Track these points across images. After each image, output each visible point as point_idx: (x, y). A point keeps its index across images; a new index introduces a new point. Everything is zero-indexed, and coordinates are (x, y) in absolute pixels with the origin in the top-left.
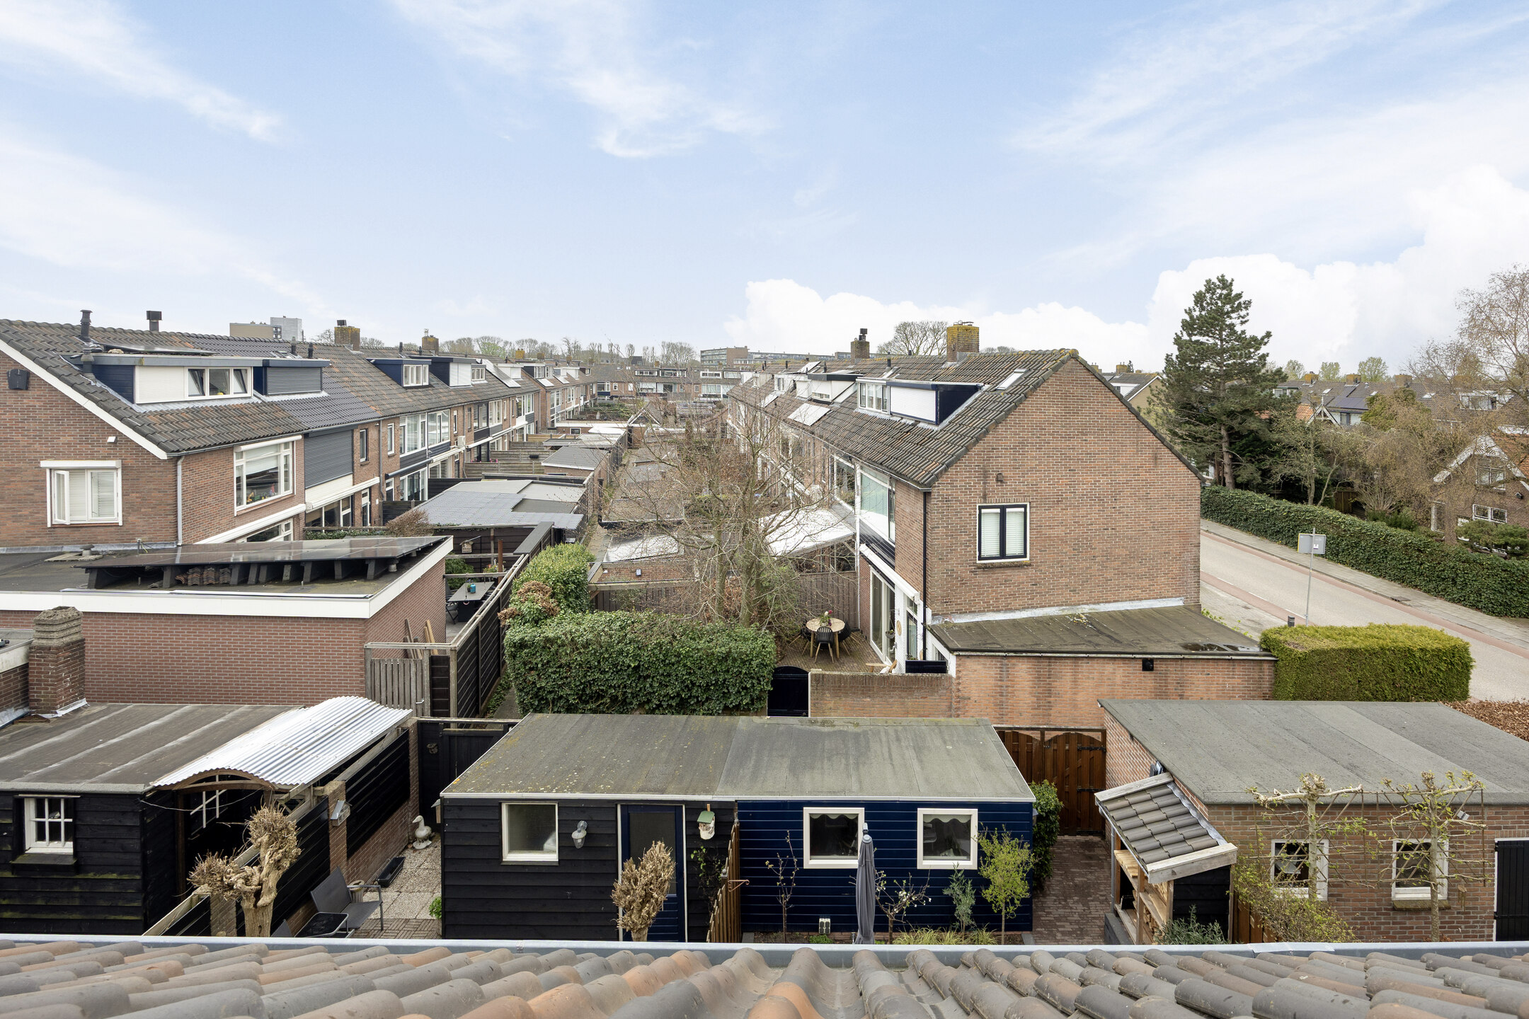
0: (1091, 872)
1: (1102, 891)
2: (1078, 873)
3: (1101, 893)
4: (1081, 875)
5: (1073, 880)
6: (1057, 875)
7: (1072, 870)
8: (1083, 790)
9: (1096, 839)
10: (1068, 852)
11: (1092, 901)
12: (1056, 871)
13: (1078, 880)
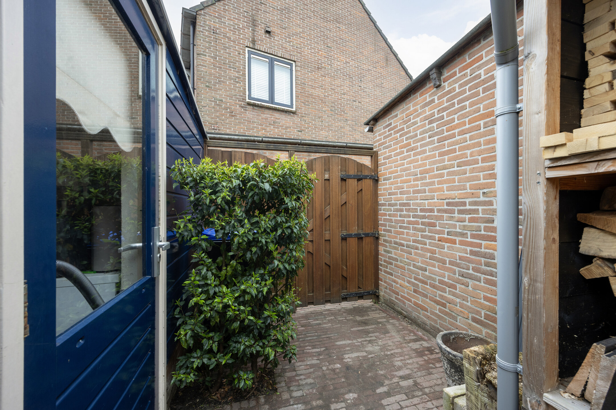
0: (370, 342)
1: (400, 368)
2: (349, 345)
3: (401, 373)
4: (354, 348)
5: (340, 359)
6: (311, 355)
7: (338, 343)
8: (350, 236)
9: (367, 303)
10: (329, 321)
11: (388, 394)
12: (309, 349)
13: (349, 358)
